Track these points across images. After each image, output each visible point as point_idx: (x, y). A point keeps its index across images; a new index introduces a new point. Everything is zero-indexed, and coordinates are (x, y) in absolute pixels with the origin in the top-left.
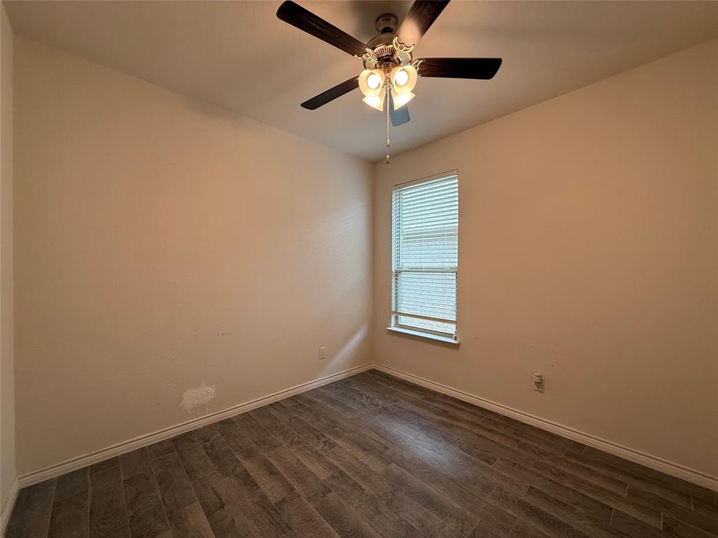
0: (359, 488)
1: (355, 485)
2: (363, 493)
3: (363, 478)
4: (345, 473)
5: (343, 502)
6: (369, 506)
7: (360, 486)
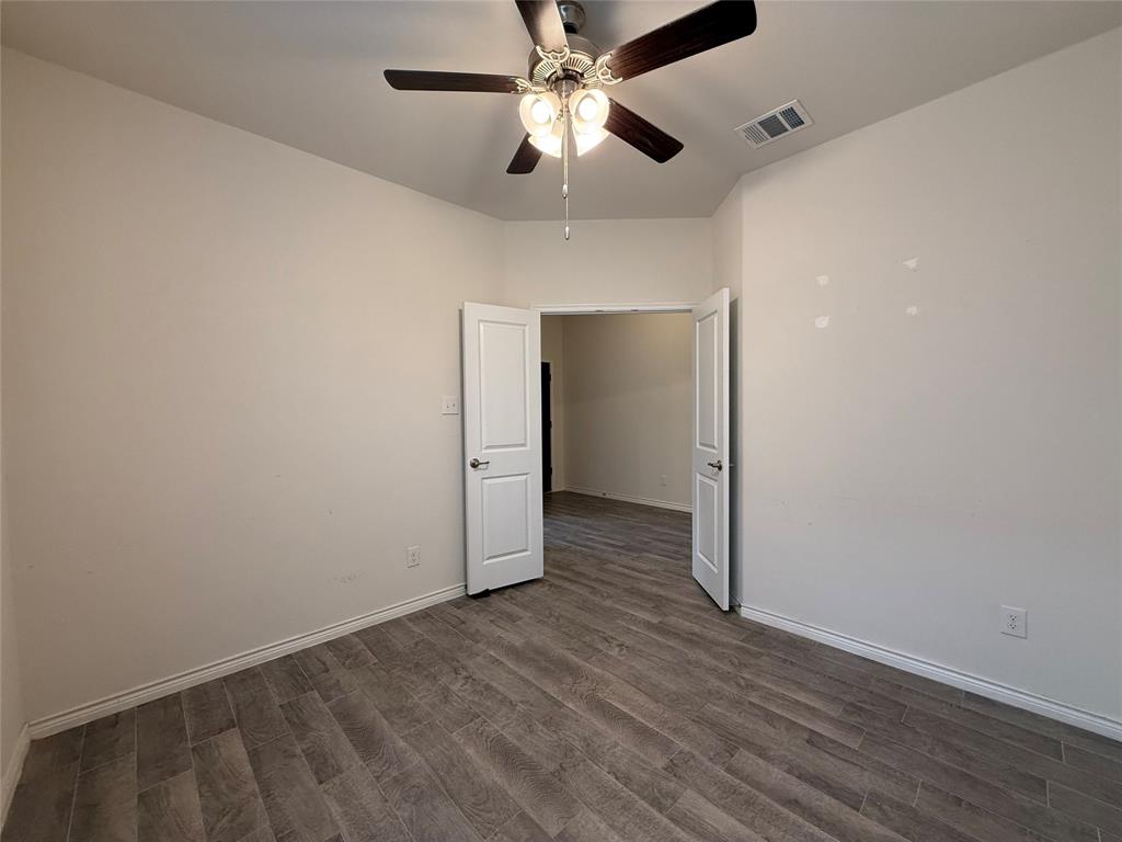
0: (619, 775)
1: (627, 780)
2: (610, 766)
3: (615, 796)
4: (651, 805)
5: (637, 752)
6: (599, 746)
7: (617, 778)
